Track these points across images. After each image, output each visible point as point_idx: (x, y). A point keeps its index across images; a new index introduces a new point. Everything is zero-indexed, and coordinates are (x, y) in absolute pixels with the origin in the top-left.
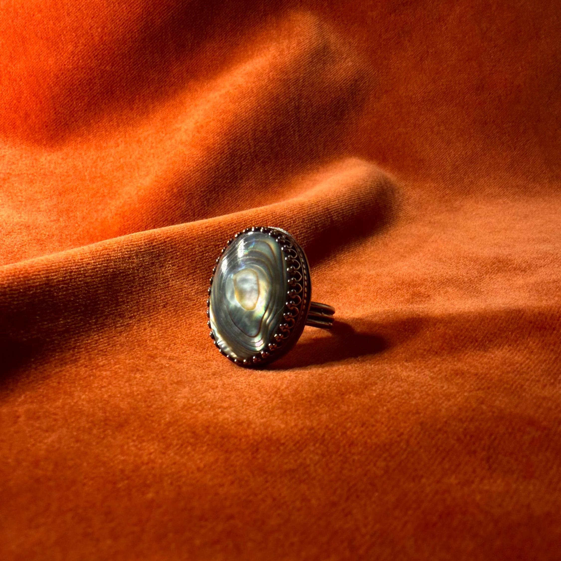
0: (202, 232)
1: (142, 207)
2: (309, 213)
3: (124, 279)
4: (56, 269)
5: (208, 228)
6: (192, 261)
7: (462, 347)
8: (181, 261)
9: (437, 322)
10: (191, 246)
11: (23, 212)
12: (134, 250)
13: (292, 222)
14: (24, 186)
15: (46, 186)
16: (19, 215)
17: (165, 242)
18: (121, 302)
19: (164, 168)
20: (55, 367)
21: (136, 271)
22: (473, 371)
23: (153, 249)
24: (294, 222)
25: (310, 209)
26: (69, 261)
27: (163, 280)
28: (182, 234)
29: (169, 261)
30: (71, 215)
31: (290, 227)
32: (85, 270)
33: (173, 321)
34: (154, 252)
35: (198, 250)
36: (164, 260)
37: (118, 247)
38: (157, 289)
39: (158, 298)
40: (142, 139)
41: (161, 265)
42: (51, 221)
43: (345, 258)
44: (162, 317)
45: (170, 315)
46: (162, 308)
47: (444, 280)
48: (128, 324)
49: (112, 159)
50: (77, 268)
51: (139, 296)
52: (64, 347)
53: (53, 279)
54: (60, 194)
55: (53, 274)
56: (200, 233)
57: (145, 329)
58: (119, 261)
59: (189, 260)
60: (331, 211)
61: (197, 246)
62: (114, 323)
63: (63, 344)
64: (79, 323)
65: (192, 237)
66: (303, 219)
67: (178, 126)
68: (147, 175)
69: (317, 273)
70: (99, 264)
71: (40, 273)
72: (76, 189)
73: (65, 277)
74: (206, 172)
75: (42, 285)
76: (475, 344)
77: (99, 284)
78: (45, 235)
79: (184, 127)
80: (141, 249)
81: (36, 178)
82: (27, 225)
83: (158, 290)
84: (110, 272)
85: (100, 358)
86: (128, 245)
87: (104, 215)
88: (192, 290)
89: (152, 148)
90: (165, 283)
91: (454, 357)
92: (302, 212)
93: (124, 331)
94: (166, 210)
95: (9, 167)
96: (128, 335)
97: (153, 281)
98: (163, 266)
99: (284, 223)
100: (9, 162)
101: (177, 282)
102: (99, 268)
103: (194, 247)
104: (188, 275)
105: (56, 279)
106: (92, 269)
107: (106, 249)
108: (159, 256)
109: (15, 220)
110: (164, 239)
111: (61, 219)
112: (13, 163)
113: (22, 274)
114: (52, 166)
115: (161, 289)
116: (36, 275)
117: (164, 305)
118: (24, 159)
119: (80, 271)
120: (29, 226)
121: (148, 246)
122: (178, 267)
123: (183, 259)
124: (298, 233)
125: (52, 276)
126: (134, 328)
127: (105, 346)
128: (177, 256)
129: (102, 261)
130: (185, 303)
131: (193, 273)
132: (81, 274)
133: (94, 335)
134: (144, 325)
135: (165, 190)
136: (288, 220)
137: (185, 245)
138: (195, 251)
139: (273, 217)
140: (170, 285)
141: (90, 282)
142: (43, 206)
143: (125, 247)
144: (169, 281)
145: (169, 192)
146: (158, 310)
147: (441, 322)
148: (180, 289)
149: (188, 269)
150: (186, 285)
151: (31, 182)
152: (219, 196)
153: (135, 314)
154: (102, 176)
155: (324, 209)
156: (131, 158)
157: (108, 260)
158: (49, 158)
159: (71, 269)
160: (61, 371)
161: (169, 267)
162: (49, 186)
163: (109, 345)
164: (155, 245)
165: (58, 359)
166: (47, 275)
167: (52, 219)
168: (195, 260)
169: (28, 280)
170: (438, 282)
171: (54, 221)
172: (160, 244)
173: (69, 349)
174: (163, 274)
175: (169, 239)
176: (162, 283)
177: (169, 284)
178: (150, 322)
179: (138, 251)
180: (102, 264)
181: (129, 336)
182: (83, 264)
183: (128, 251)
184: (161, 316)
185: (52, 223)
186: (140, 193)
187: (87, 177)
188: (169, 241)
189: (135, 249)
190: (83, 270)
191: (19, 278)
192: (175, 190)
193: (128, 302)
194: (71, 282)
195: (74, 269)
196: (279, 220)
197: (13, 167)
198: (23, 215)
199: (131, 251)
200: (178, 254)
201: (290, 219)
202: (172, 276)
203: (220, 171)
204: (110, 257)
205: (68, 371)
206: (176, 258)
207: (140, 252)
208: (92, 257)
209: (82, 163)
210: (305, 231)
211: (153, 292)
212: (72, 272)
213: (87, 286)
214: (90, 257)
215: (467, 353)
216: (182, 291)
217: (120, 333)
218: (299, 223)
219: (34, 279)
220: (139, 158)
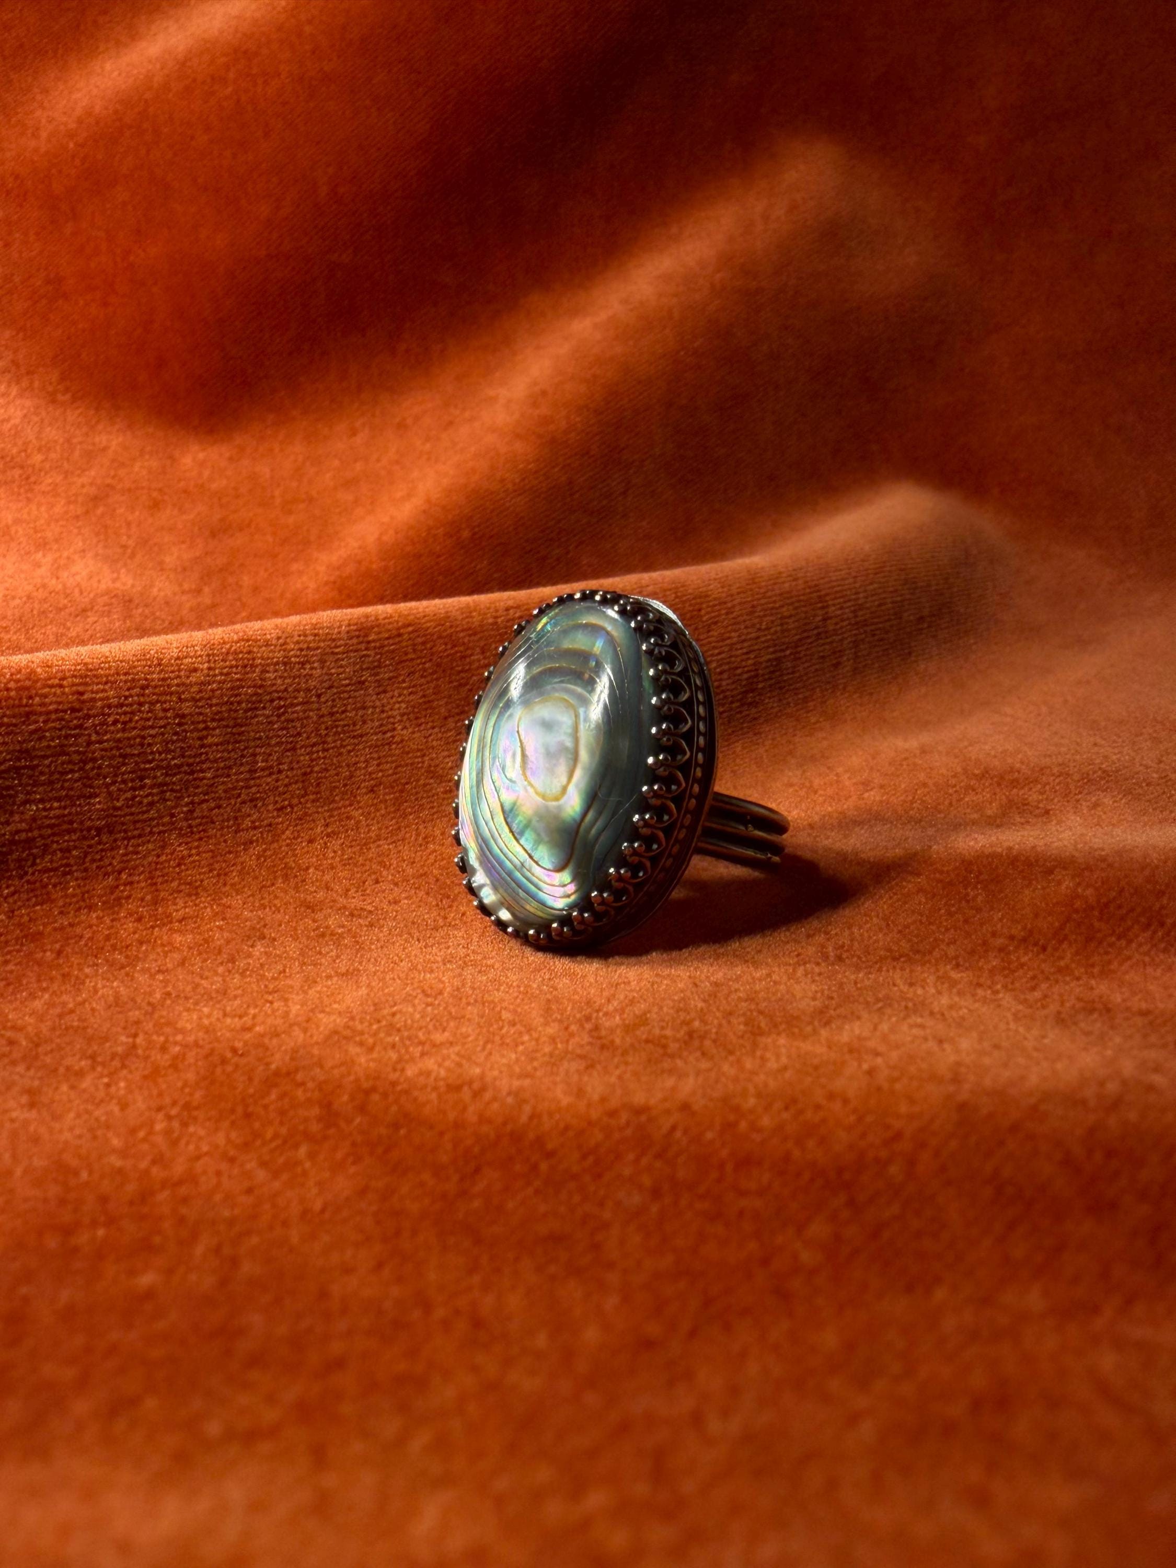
0: (496, 617)
1: (386, 569)
2: (769, 594)
3: (279, 716)
4: (107, 676)
5: (511, 612)
6: (461, 685)
8: (432, 685)
9: (1056, 866)
10: (462, 649)
11: (123, 570)
12: (316, 649)
13: (723, 612)
14: (137, 513)
15: (184, 517)
16: (115, 575)
17: (399, 635)
18: (263, 769)
19: (445, 482)
20: (61, 913)
21: (314, 699)
22: (1139, 1005)
23: (367, 649)
24: (727, 614)
25: (775, 584)
26: (146, 660)
27: (381, 725)
28: (443, 620)
29: (404, 681)
30: (231, 580)
31: (716, 623)
32: (183, 684)
33: (387, 828)
34: (369, 656)
35: (479, 660)
36: (390, 679)
37: (279, 638)
38: (361, 747)
39: (360, 768)
40: (409, 421)
41: (381, 689)
42: (183, 592)
43: (850, 709)
44: (362, 814)
45: (383, 812)
46: (366, 794)
47: (1094, 772)
48: (270, 825)
49: (336, 463)
50: (164, 679)
51: (312, 760)
52: (94, 866)
53: (93, 700)
54: (213, 535)
55: (95, 688)
56: (491, 621)
57: (311, 841)
58: (276, 671)
59: (451, 682)
60: (827, 595)
61: (478, 650)
62: (236, 818)
63: (93, 861)
64: (144, 813)
65: (470, 629)
66: (753, 606)
67: (491, 393)
68: (409, 496)
69: (773, 739)
70: (221, 674)
71: (65, 683)
72: (249, 525)
73: (126, 698)
74: (543, 496)
75: (65, 711)
77: (213, 720)
78: (163, 621)
79: (503, 393)
80: (336, 647)
81: (166, 498)
82: (127, 598)
83: (364, 748)
84: (246, 694)
85: (181, 902)
86: (305, 636)
88: (449, 756)
89: (428, 439)
90: (384, 733)
92: (751, 590)
93: (257, 841)
94: (440, 578)
95: (112, 473)
96: (265, 851)
97: (354, 724)
98: (385, 692)
99: (703, 612)
100: (113, 461)
101: (413, 733)
102: (220, 682)
103: (469, 652)
104: (446, 718)
105: (101, 699)
106: (202, 683)
107: (248, 640)
108: (379, 667)
109: (103, 586)
110: (398, 629)
111: (206, 590)
112: (123, 465)
113: (18, 681)
114: (206, 473)
115: (370, 747)
116: (52, 686)
117: (373, 787)
118: (147, 457)
119: (168, 686)
120: (130, 601)
121: (355, 641)
122: (424, 696)
123: (437, 679)
124: (735, 640)
125: (92, 692)
126: (284, 837)
127: (200, 874)
128: (425, 670)
129: (231, 667)
130: (425, 785)
131: (458, 714)
132: (171, 694)
133: (179, 845)
134: (312, 829)
135: (441, 531)
136: (715, 605)
137: (449, 646)
138: (470, 664)
139: (677, 597)
140: (397, 739)
141: (190, 714)
142: (170, 560)
143: (296, 638)
144: (394, 729)
145: (451, 536)
146: (355, 797)
147: (1065, 868)
148: (418, 750)
149: (447, 703)
150: (435, 743)
151: (155, 506)
152: (568, 553)
153: (295, 801)
154: (311, 500)
155: (810, 587)
156: (378, 460)
157: (245, 666)
158: (201, 456)
159: (146, 679)
160: (72, 925)
161: (400, 696)
162: (192, 516)
163: (211, 871)
164: (374, 641)
165: (74, 896)
166: (81, 689)
167: (186, 586)
168: (466, 684)
169: (31, 697)
170: (1076, 777)
171: (190, 591)
172: (388, 638)
173: (107, 874)
174: (383, 712)
175: (410, 629)
176: (376, 734)
177: (393, 737)
178: (327, 825)
179: (328, 650)
180: (227, 674)
181: (268, 853)
182: (179, 671)
183: (301, 650)
184: (360, 811)
185: (184, 598)
186: (385, 538)
187: (278, 501)
188: (410, 633)
189: (322, 644)
190: (178, 685)
191: (8, 689)
192: (466, 534)
193: (280, 772)
194: (140, 711)
195: (153, 680)
196: (690, 605)
197: (122, 472)
198: (122, 576)
199: (308, 648)
200: (427, 665)
201: (720, 604)
202: (405, 718)
203: (577, 496)
204: (254, 659)
205: (90, 926)
206: (422, 676)
207: (333, 653)
208: (208, 655)
209: (272, 470)
210: (753, 635)
211: (349, 752)
212: (147, 687)
213: (180, 724)
214: (201, 656)
216: (424, 755)
217: (245, 844)
218: (741, 615)
219: (46, 696)
220: (397, 462)
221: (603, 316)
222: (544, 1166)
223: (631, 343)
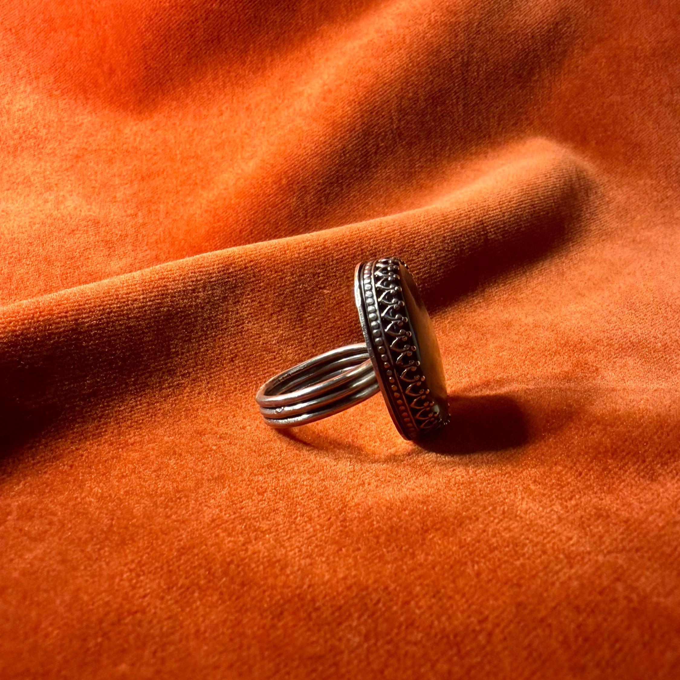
0: (299, 253)
1: (239, 204)
2: (454, 228)
3: (181, 322)
4: (89, 308)
5: (308, 249)
6: (280, 295)
7: (620, 469)
8: (264, 295)
9: (594, 421)
10: (280, 274)
11: (94, 203)
12: (201, 280)
13: (427, 242)
14: (100, 166)
15: (127, 168)
16: (89, 207)
17: (246, 268)
18: (174, 353)
19: (273, 149)
20: (72, 443)
21: (200, 310)
22: (624, 514)
23: (228, 278)
24: (429, 242)
25: (457, 222)
26: (110, 296)
27: (236, 322)
28: (270, 257)
29: (248, 294)
30: (154, 207)
31: (422, 249)
32: (130, 309)
33: (240, 383)
34: (229, 281)
35: (289, 280)
36: (241, 294)
37: (181, 275)
38: (225, 335)
39: (225, 348)
40: (253, 106)
41: (237, 300)
42: (127, 216)
43: (498, 293)
44: (227, 375)
45: (237, 374)
46: (229, 363)
47: (626, 344)
48: (178, 385)
49: (212, 133)
50: (119, 307)
51: (199, 345)
52: (87, 415)
53: (84, 323)
54: (143, 179)
55: (84, 316)
56: (297, 255)
57: (199, 393)
58: (179, 296)
59: (274, 293)
60: (487, 226)
61: (289, 274)
62: (160, 382)
63: (87, 412)
64: (111, 383)
65: (284, 261)
66: (444, 237)
67: (300, 89)
68: (251, 158)
69: (453, 315)
70: (150, 301)
71: (68, 315)
72: (163, 172)
73: (100, 320)
74: (328, 157)
75: (68, 331)
76: (639, 466)
77: (146, 328)
78: (117, 234)
79: (308, 90)
80: (212, 278)
81: (116, 155)
82: (96, 221)
83: (227, 336)
84: (163, 311)
85: (132, 433)
86: (195, 273)
87: (192, 212)
88: (274, 337)
89: (263, 119)
90: (238, 326)
91: (605, 485)
92: (443, 227)
93: (171, 394)
94: (270, 208)
95: (85, 140)
96: (175, 400)
97: (222, 323)
98: (238, 302)
99: (415, 243)
100: (86, 133)
101: (254, 324)
102: (149, 306)
103: (284, 275)
104: (272, 314)
105: (88, 322)
106: (140, 308)
107: (164, 278)
108: (235, 287)
109: (83, 214)
110: (246, 264)
111: (140, 214)
112: (91, 135)
113: (44, 316)
114: (138, 139)
115: (231, 335)
116: (61, 318)
117: (232, 358)
118: (104, 129)
119: (122, 311)
120: (98, 223)
121: (222, 273)
122: (260, 302)
123: (267, 292)
124: (433, 258)
125: (83, 318)
126: (185, 391)
127: (142, 416)
128: (260, 287)
129: (155, 296)
130: (260, 356)
131: (279, 312)
132: (123, 315)
133: (131, 400)
134: (200, 386)
135: (270, 180)
136: (422, 238)
137: (273, 272)
138: (285, 282)
139: (401, 234)
140: (245, 329)
141: (134, 326)
142: (119, 195)
143: (190, 275)
144: (243, 323)
145: (276, 183)
146: (223, 365)
147: (598, 423)
148: (257, 334)
149: (272, 306)
150: (266, 330)
151: (111, 161)
152: (342, 190)
153: (191, 370)
154: (197, 157)
155: (477, 222)
156: (235, 132)
157: (163, 295)
158: (135, 128)
159: (110, 308)
160: (77, 449)
161: (246, 303)
162: (131, 167)
163: (147, 414)
164: (232, 272)
165: (77, 433)
166: (77, 317)
167: (129, 212)
168: (283, 294)
169: (50, 325)
170: (617, 346)
171: (131, 215)
172: (240, 270)
173: (94, 419)
174: (237, 313)
175: (252, 263)
176: (233, 327)
177: (243, 328)
178: (208, 383)
179: (207, 280)
180: (154, 300)
181: (177, 402)
182: (128, 301)
183: (193, 281)
184: (225, 373)
185: (128, 219)
186: (239, 184)
187: (179, 157)
188: (251, 266)
189: (203, 277)
190: (127, 310)
191: (38, 321)
192: (284, 182)
193: (182, 354)
194: (108, 327)
195: (114, 308)
196: (409, 239)
197: (91, 139)
198: (93, 207)
199: (197, 280)
200: (262, 284)
201: (425, 237)
202: (250, 316)
203: (348, 155)
204: (167, 290)
205: (87, 450)
206: (259, 291)
207: (210, 282)
208: (143, 290)
209: (175, 137)
210: (444, 255)
211: (219, 338)
212: (111, 312)
213: (129, 332)
214: (139, 291)
215: (624, 481)
216: (260, 337)
217: (165, 397)
218: (437, 243)
219: (58, 323)
220: (246, 133)
221: (365, 40)
222: (314, 615)
223: (381, 59)
